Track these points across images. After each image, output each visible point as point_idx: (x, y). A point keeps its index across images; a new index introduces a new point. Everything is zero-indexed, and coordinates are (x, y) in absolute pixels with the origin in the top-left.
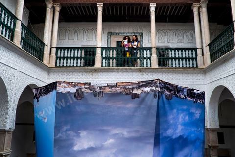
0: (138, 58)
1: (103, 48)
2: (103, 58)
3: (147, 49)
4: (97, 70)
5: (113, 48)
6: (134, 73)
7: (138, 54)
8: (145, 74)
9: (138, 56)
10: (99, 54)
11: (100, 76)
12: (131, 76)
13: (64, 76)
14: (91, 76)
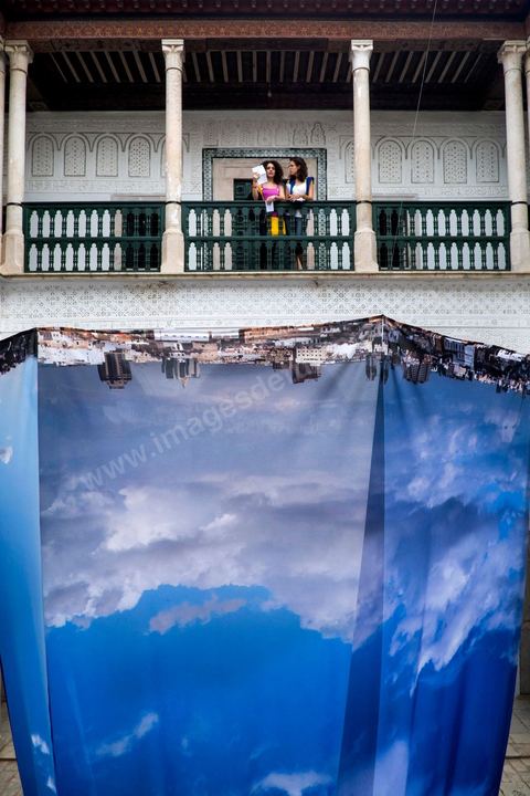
0: (311, 240)
1: (186, 206)
2: (188, 241)
3: (340, 205)
4: (168, 284)
5: (222, 206)
6: (296, 291)
8: (335, 296)
10: (175, 226)
11: (181, 303)
12: (285, 302)
13: (58, 305)
14: (148, 303)
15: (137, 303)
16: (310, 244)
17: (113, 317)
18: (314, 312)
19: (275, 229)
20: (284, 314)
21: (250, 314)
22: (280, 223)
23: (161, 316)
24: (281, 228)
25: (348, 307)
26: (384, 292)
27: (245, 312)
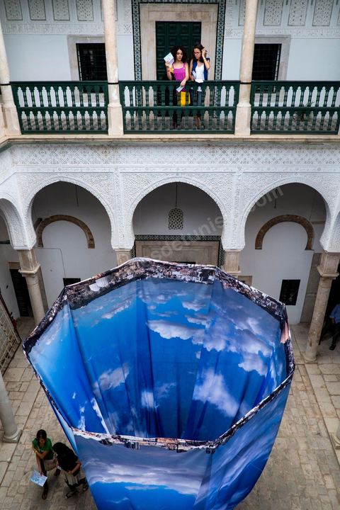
0: (207, 109)
1: (122, 84)
2: (125, 110)
3: (228, 84)
5: (147, 84)
6: (195, 149)
7: (207, 98)
8: (220, 152)
9: (207, 103)
10: (115, 101)
11: (123, 156)
12: (188, 156)
13: (47, 156)
14: (102, 156)
15: (95, 156)
16: (207, 112)
17: (81, 164)
18: (206, 162)
19: (183, 102)
20: (187, 164)
21: (166, 164)
22: (187, 96)
23: (111, 164)
24: (187, 100)
25: (228, 160)
26: (252, 150)
27: (163, 163)
